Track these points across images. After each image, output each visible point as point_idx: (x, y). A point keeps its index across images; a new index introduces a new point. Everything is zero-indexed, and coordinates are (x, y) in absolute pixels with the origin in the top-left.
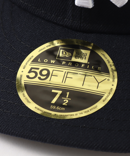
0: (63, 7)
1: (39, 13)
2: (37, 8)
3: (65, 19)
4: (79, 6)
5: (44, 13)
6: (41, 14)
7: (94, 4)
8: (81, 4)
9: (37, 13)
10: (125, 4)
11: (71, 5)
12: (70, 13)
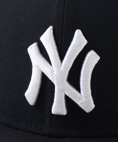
0: (41, 118)
1: (21, 126)
2: (19, 122)
3: (43, 128)
4: (55, 114)
5: (25, 125)
6: (22, 127)
7: (67, 112)
8: (56, 112)
9: (18, 127)
10: (92, 109)
11: (48, 115)
12: (48, 122)
